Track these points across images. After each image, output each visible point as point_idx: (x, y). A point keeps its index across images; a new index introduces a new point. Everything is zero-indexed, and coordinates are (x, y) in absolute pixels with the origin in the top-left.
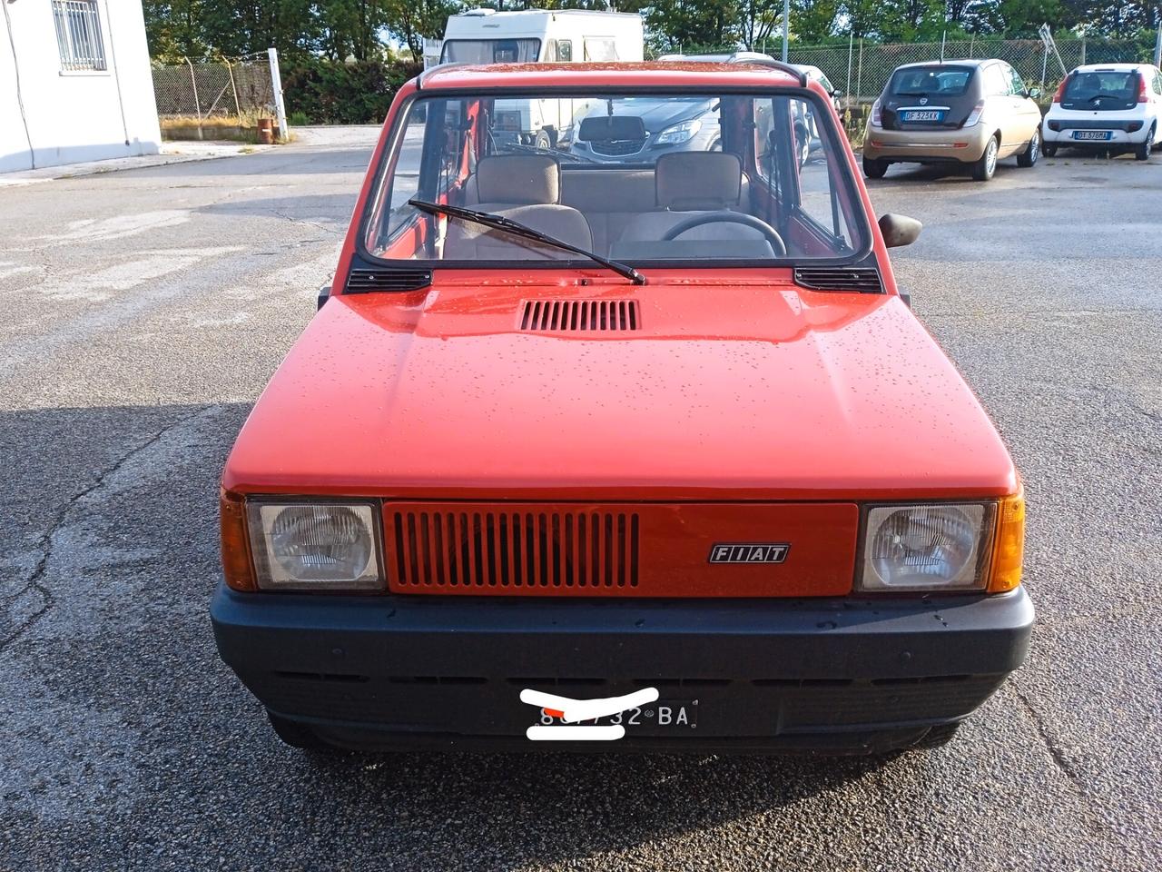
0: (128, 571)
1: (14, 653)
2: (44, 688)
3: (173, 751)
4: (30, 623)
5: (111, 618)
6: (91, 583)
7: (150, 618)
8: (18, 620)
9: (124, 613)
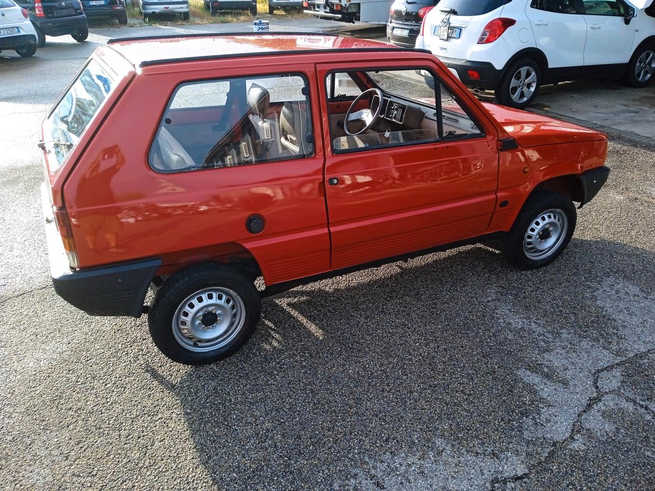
0: (546, 370)
1: (627, 353)
2: (621, 328)
3: (588, 283)
4: (612, 367)
5: (574, 345)
6: (569, 375)
7: (557, 333)
8: (617, 372)
9: (566, 343)
